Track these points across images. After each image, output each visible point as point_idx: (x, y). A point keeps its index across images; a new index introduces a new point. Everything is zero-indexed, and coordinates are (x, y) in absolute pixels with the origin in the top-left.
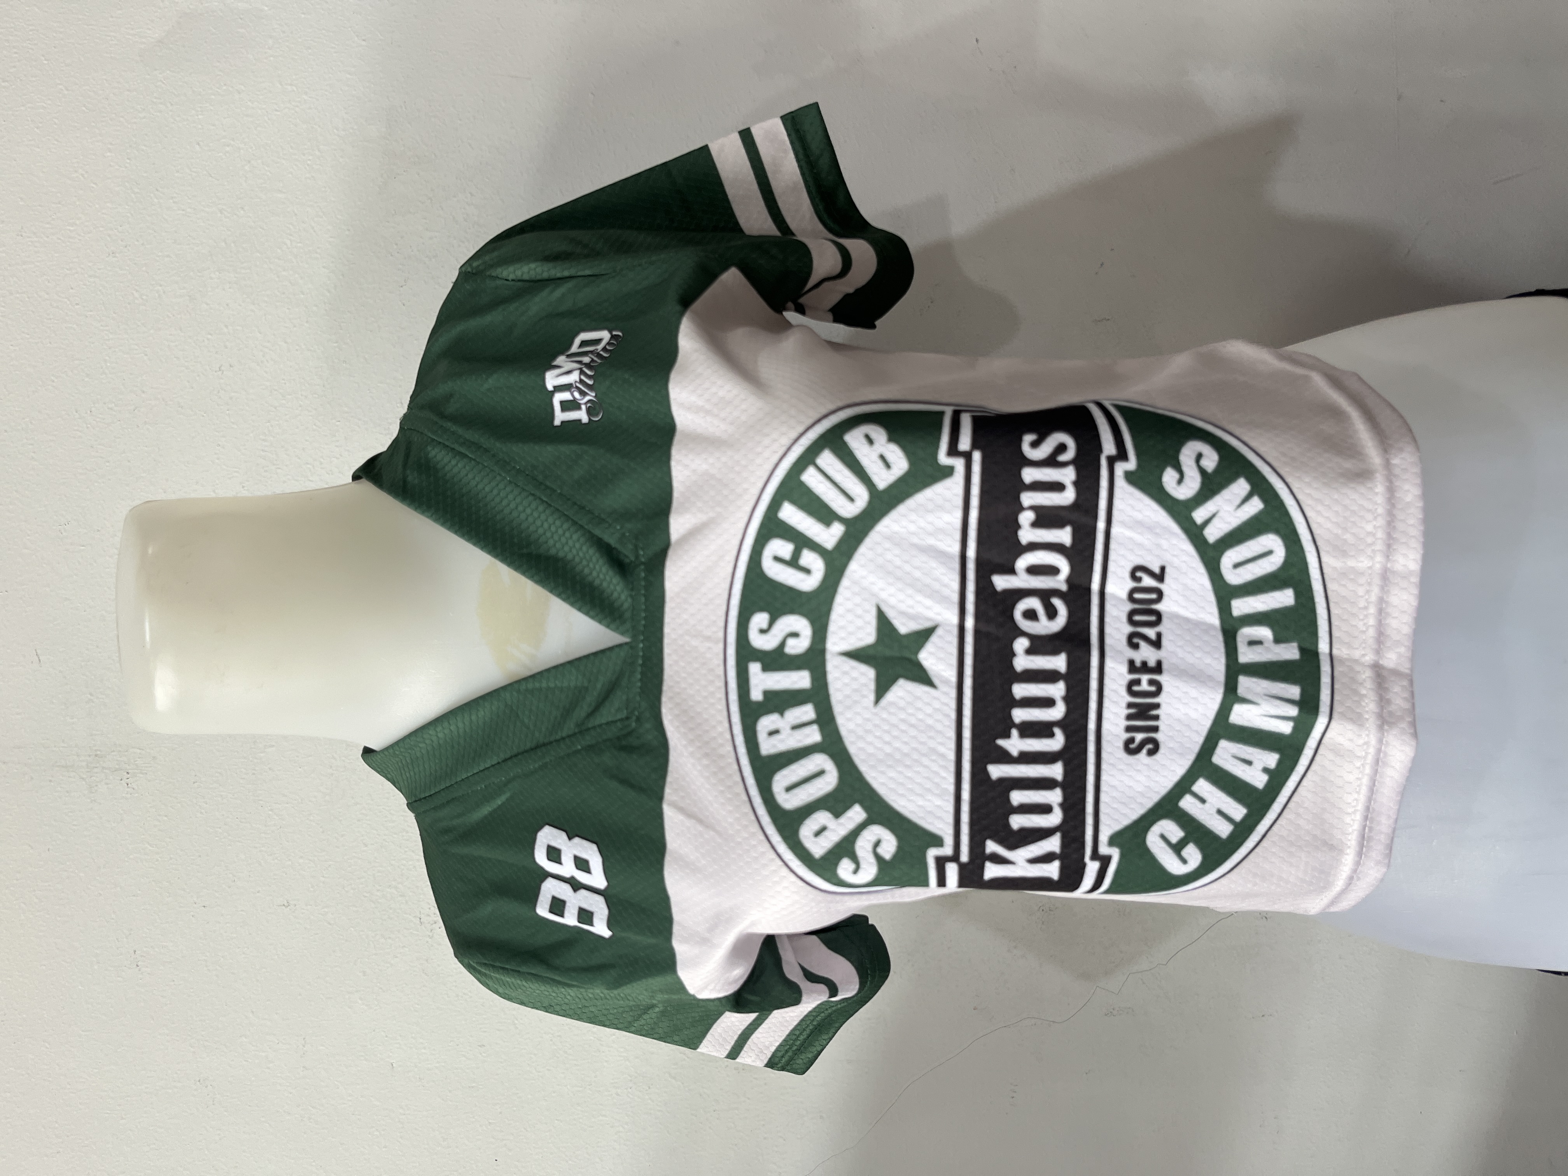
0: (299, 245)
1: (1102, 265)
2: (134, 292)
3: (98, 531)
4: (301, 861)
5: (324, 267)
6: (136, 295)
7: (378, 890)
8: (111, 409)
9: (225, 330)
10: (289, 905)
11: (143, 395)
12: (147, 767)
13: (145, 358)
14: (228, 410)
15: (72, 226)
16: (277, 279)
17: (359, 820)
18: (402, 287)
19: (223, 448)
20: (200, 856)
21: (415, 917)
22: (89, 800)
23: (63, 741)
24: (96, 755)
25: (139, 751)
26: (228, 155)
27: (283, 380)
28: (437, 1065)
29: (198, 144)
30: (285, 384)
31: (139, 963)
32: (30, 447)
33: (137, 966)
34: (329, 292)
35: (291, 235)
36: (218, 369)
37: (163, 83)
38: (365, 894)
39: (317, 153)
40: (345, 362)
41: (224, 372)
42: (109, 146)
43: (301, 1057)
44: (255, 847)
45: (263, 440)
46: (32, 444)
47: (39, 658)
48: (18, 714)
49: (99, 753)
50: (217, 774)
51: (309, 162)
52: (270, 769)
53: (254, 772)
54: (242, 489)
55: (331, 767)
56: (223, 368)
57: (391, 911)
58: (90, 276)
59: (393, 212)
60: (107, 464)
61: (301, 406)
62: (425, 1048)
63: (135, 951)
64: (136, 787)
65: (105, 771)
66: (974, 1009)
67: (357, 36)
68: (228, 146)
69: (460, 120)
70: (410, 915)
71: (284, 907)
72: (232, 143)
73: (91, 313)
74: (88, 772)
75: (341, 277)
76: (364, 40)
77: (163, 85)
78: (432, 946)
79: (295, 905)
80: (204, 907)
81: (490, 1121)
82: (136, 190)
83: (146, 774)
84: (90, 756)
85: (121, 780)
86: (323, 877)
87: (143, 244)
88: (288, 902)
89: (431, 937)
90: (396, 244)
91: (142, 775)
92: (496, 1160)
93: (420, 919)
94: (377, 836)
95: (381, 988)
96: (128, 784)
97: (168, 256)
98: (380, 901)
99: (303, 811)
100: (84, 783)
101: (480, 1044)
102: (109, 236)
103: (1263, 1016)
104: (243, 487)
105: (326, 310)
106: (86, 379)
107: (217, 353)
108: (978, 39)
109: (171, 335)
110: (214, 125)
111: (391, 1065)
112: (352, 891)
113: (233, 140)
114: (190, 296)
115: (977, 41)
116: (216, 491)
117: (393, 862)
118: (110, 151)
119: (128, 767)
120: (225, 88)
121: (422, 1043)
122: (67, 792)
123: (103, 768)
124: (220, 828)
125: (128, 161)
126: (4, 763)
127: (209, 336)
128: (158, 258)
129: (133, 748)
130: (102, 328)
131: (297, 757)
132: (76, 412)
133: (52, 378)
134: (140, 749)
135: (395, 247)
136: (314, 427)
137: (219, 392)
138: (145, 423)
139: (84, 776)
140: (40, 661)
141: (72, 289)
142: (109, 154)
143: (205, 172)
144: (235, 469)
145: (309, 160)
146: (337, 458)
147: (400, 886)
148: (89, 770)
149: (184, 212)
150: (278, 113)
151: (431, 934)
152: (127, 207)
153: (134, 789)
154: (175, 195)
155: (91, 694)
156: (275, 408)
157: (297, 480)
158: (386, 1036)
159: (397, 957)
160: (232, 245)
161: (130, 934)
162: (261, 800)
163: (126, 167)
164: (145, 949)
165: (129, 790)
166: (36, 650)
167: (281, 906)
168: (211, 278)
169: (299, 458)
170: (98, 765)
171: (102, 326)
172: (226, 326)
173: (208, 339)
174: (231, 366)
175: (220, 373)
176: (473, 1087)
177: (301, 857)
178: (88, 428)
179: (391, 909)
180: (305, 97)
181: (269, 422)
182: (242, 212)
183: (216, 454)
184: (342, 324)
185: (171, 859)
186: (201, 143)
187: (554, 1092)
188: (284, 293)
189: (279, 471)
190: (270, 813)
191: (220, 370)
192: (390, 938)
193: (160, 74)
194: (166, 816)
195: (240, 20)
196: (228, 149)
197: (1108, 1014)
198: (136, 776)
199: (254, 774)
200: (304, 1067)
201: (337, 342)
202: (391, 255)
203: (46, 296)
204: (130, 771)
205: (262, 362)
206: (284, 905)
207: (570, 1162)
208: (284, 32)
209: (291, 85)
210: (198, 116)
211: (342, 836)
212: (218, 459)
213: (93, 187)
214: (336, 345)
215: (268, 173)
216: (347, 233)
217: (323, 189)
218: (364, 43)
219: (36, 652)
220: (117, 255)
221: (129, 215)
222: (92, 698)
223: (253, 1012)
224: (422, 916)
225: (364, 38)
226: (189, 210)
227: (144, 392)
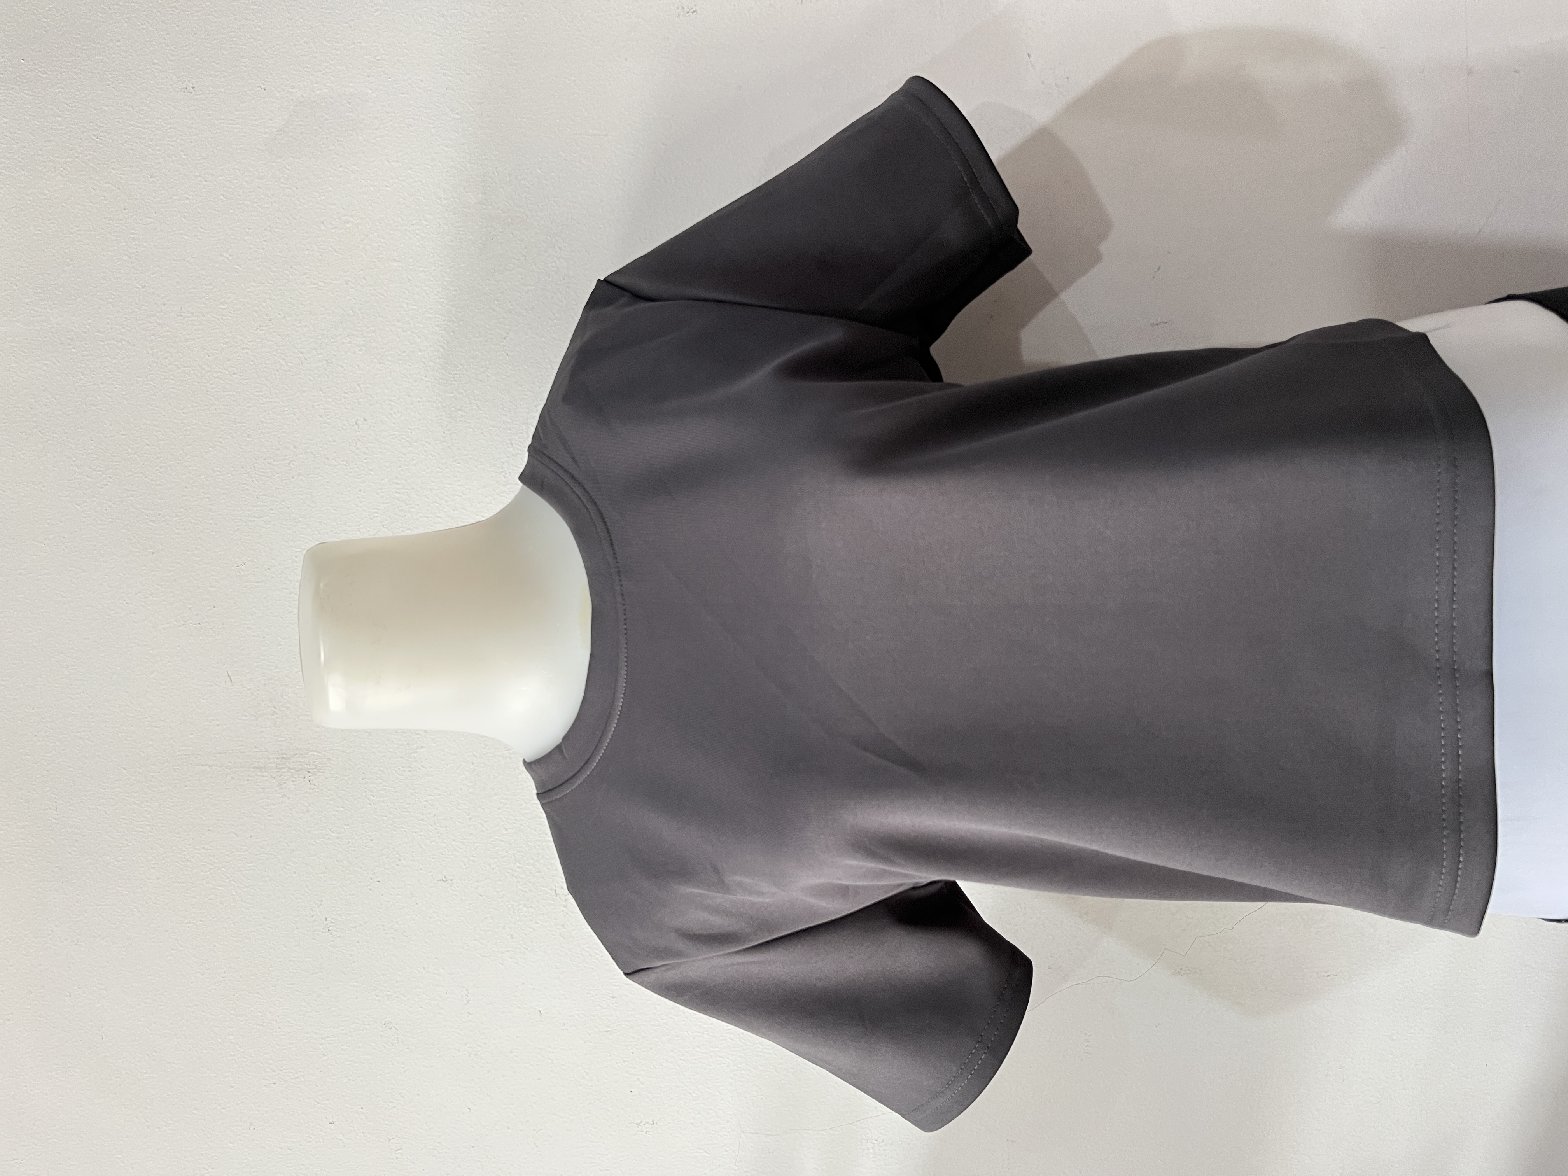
0: (415, 307)
1: (1159, 269)
2: (280, 360)
3: (269, 569)
4: (454, 843)
5: (437, 326)
6: (283, 362)
7: (519, 867)
8: (270, 464)
9: (358, 388)
10: (446, 880)
11: (295, 450)
12: (323, 767)
13: (294, 417)
14: (365, 459)
15: (224, 305)
16: (398, 340)
17: (499, 809)
18: (505, 338)
19: (364, 492)
20: (372, 840)
21: (551, 889)
22: (280, 795)
23: (256, 747)
24: (283, 758)
25: (316, 754)
26: (348, 230)
27: (410, 429)
28: (578, 1012)
29: (323, 223)
30: (411, 432)
31: (330, 928)
32: (208, 500)
33: (329, 930)
34: (442, 347)
35: (407, 299)
36: (355, 424)
37: (288, 169)
38: (508, 870)
39: (425, 223)
40: (460, 410)
41: (360, 426)
42: (248, 231)
43: (466, 1004)
44: (416, 832)
45: (397, 484)
46: (208, 498)
47: (230, 678)
48: (218, 725)
49: (285, 756)
50: (380, 772)
51: (418, 232)
52: (422, 766)
53: (410, 769)
54: (382, 528)
55: (473, 763)
56: (358, 422)
57: (530, 885)
58: (244, 349)
59: (493, 271)
60: (271, 512)
61: (426, 451)
62: (566, 999)
63: (326, 919)
64: (317, 784)
65: (291, 771)
66: (1049, 969)
67: (451, 110)
68: (348, 223)
69: (547, 180)
70: (547, 888)
71: (442, 882)
72: (351, 219)
73: (247, 381)
74: (277, 772)
75: (452, 334)
76: (458, 114)
77: (287, 171)
78: (567, 913)
79: (452, 880)
80: (379, 882)
81: (625, 1059)
82: (274, 269)
83: (324, 772)
84: (278, 759)
85: (305, 778)
86: (473, 856)
87: (284, 317)
88: (445, 878)
89: (565, 907)
90: (498, 300)
91: (320, 774)
92: (631, 1092)
93: (555, 891)
94: (515, 821)
95: (526, 949)
96: (310, 781)
97: (306, 326)
98: (520, 876)
99: (453, 801)
100: (274, 780)
101: (612, 996)
102: (256, 311)
103: (1328, 976)
104: (383, 526)
105: (441, 364)
106: (248, 439)
107: (353, 409)
108: (1030, 53)
109: (314, 396)
110: (334, 205)
111: (539, 1012)
112: (497, 868)
113: (352, 216)
114: (327, 361)
115: (1029, 55)
116: (361, 530)
117: (529, 843)
118: (248, 234)
119: (309, 768)
120: (340, 169)
121: (564, 995)
122: (262, 788)
123: (289, 768)
124: (386, 817)
125: (265, 243)
126: (210, 766)
127: (346, 395)
128: (297, 329)
129: (312, 751)
130: (257, 393)
131: (444, 756)
132: (243, 468)
133: (220, 440)
134: (317, 752)
135: (496, 302)
136: (439, 469)
137: (357, 443)
138: (299, 475)
139: (274, 775)
140: (231, 681)
141: (229, 360)
142: (248, 238)
143: (331, 249)
144: (375, 510)
145: (418, 229)
146: (460, 496)
147: (537, 863)
148: (278, 770)
149: (316, 286)
150: (389, 189)
151: (565, 904)
152: (267, 284)
153: (315, 785)
154: (307, 271)
155: (275, 707)
156: (405, 454)
157: (427, 517)
158: (534, 989)
159: (538, 923)
160: (359, 312)
161: (321, 905)
162: (417, 793)
163: (263, 248)
164: (334, 917)
165: (310, 786)
166: (227, 672)
167: (440, 880)
168: (343, 343)
169: (428, 498)
170: (285, 766)
171: (257, 392)
172: (359, 385)
173: (345, 398)
174: (365, 420)
175: (356, 427)
176: (608, 1031)
177: (454, 840)
178: (253, 481)
179: (530, 882)
180: (410, 171)
181: (400, 467)
182: (365, 282)
183: (358, 498)
184: (456, 376)
185: (349, 842)
186: (325, 222)
187: (677, 1037)
188: (405, 352)
189: (411, 509)
190: (425, 803)
191: (356, 424)
192: (531, 907)
193: (284, 160)
194: (343, 807)
195: (348, 104)
196: (348, 225)
197: (1176, 974)
198: (316, 775)
199: (410, 771)
200: (469, 1013)
201: (452, 393)
202: (494, 310)
203: (208, 369)
204: (310, 770)
205: (390, 414)
206: (442, 880)
207: (694, 1095)
208: (387, 113)
209: (397, 161)
210: (320, 197)
211: (486, 822)
212: (361, 502)
213: (237, 269)
214: (452, 395)
215: (384, 245)
216: (454, 293)
217: (432, 255)
218: (457, 116)
219: (228, 674)
220: (264, 328)
221: (270, 291)
222: (275, 710)
223: (424, 968)
224: (557, 889)
225: (457, 112)
226: (320, 284)
227: (295, 447)
